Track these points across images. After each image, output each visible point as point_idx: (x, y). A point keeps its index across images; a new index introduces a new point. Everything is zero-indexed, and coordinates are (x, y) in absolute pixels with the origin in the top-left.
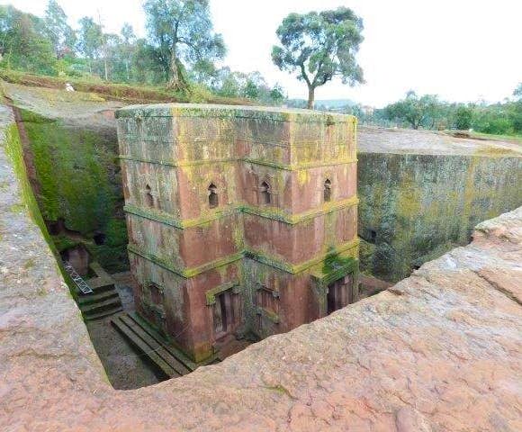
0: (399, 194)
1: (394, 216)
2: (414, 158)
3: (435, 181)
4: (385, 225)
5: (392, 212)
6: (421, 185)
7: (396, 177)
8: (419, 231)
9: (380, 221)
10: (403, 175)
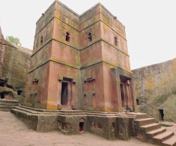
0: (146, 82)
1: (145, 90)
2: (149, 67)
3: (159, 73)
4: (142, 95)
5: (144, 89)
6: (154, 76)
7: (143, 76)
8: (158, 94)
9: (140, 94)
10: (146, 74)
